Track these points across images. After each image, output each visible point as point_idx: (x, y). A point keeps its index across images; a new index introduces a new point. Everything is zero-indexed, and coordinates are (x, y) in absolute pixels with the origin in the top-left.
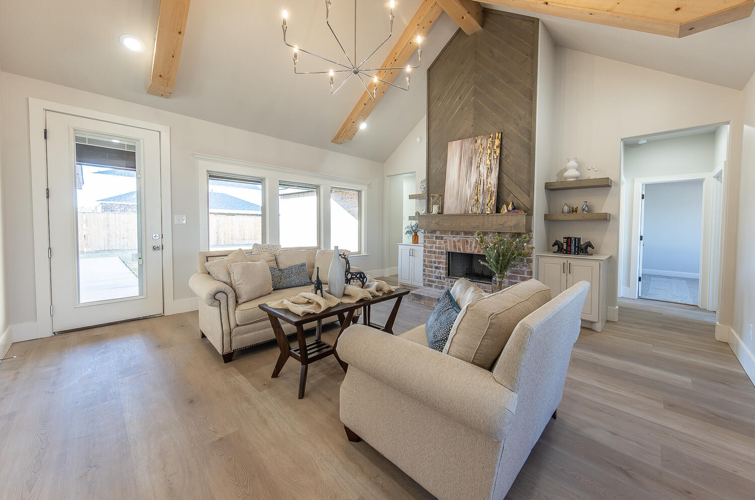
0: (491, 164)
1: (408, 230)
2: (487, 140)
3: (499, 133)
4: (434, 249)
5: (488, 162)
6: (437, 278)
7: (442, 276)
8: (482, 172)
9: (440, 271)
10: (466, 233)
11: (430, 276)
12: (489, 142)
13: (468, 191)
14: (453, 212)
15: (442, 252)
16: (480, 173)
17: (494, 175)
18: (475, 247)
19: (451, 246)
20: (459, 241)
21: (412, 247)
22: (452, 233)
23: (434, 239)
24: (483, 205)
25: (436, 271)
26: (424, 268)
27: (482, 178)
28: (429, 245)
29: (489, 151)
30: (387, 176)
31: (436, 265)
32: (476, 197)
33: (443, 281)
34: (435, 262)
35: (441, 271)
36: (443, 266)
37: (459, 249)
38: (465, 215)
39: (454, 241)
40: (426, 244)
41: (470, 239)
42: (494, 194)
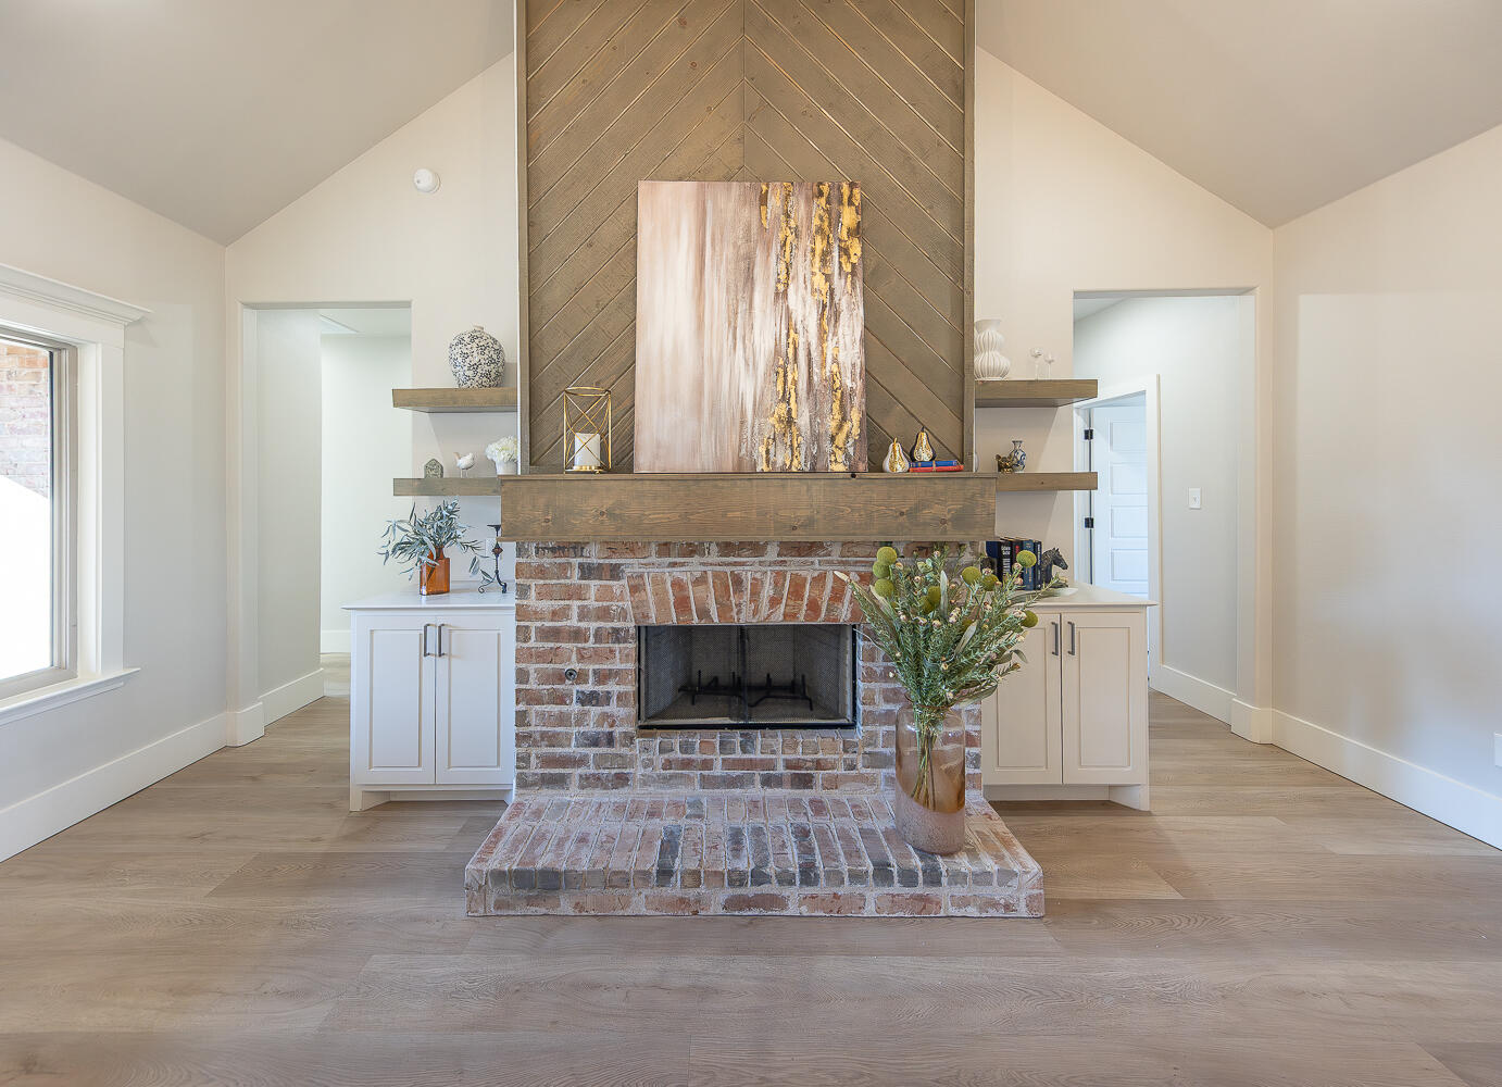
0: (831, 290)
1: (400, 536)
2: (809, 201)
3: (852, 186)
4: (574, 622)
5: (819, 281)
6: (595, 742)
7: (618, 731)
8: (797, 316)
9: (606, 709)
10: (727, 548)
11: (552, 740)
12: (817, 212)
13: (747, 384)
14: (680, 462)
15: (616, 631)
16: (789, 317)
17: (848, 332)
18: (774, 602)
19: (661, 603)
20: (700, 581)
21: (429, 617)
22: (665, 548)
23: (575, 578)
24: (816, 438)
25: (586, 713)
26: (522, 707)
27: (801, 341)
28: (546, 605)
29: (820, 246)
30: (247, 305)
31: (589, 687)
32: (782, 409)
33: (624, 750)
34: (581, 677)
35: (613, 708)
36: (622, 688)
38: (743, 473)
39: (678, 585)
40: (532, 601)
41: (749, 568)
42: (856, 401)
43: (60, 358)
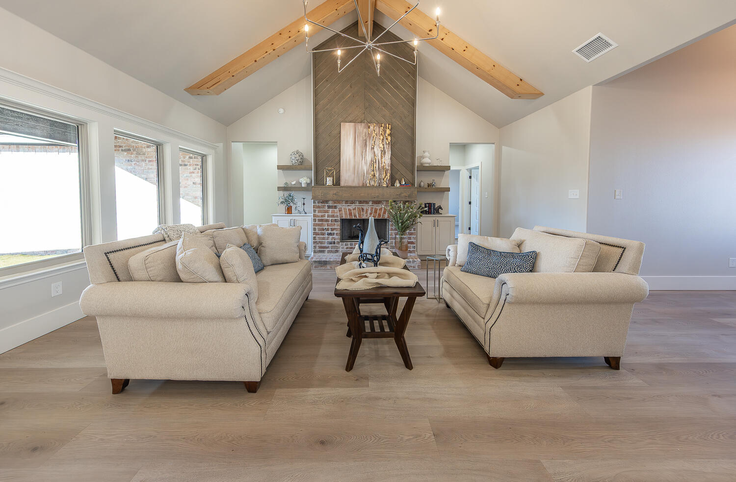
0: (384, 147)
1: (281, 200)
2: (379, 128)
3: (389, 124)
4: (326, 218)
5: (381, 145)
6: (331, 243)
7: (336, 241)
8: (376, 153)
9: (333, 236)
10: (360, 202)
11: (321, 243)
12: (381, 130)
13: (365, 168)
14: (350, 184)
15: (335, 220)
16: (374, 153)
17: (387, 156)
19: (346, 214)
20: (354, 209)
21: (293, 217)
22: (347, 202)
23: (326, 208)
24: (380, 179)
25: (329, 237)
26: (315, 236)
27: (377, 158)
28: (320, 214)
29: (382, 137)
31: (330, 232)
32: (373, 173)
33: (337, 245)
34: (328, 230)
35: (335, 236)
36: (337, 232)
37: (355, 216)
38: (364, 186)
39: (349, 210)
40: (317, 213)
41: (365, 207)
42: (389, 171)
43: (203, 157)
